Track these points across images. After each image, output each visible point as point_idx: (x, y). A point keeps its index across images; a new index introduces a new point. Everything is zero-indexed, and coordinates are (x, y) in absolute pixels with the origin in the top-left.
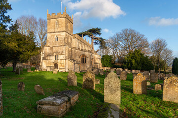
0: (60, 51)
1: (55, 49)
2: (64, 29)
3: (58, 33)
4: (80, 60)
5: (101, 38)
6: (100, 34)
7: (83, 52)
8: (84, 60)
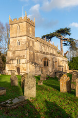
0: (22, 55)
1: (17, 53)
2: (25, 33)
3: (20, 38)
4: (42, 63)
5: (71, 39)
6: (69, 34)
7: (45, 56)
8: (46, 64)
